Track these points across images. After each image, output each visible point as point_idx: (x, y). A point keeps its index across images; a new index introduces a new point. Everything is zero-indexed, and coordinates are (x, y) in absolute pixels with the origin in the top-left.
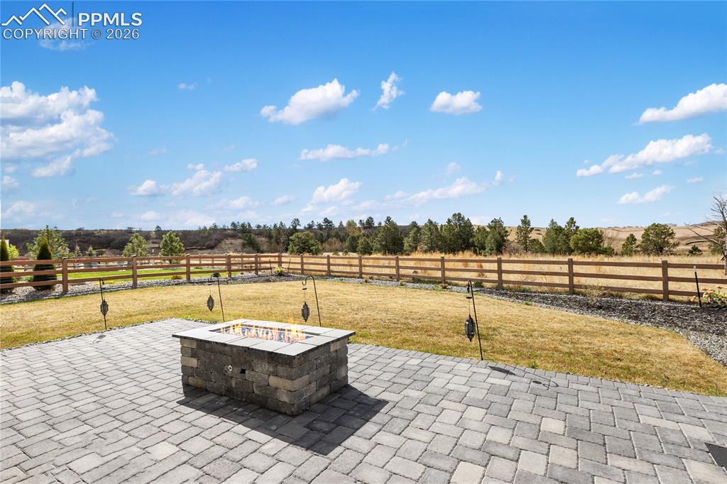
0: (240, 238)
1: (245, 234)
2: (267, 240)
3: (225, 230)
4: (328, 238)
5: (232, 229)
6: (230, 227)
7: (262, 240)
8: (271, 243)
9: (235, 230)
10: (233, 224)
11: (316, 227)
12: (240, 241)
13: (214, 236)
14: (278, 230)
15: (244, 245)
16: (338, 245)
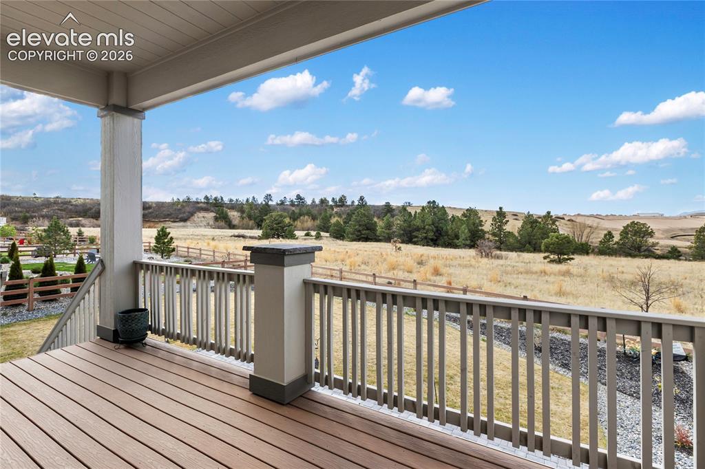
0: (212, 211)
1: (217, 208)
2: (239, 214)
3: (198, 203)
4: (301, 216)
5: (204, 203)
6: (203, 200)
7: (234, 215)
8: (243, 219)
9: (207, 203)
10: (206, 198)
11: (288, 203)
12: (213, 214)
13: (188, 209)
14: (250, 205)
15: (216, 219)
16: (309, 223)
